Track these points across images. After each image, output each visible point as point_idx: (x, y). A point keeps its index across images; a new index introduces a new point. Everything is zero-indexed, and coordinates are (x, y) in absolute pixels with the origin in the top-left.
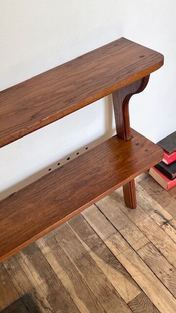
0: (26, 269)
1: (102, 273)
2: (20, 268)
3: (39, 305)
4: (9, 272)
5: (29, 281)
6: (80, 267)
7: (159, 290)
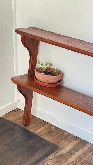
0: (71, 144)
3: (55, 152)
4: (67, 138)
5: (65, 146)
6: (81, 163)
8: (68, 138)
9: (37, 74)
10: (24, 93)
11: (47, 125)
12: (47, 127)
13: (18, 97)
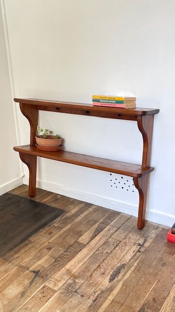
1: (89, 229)
2: (76, 205)
3: (61, 216)
4: (73, 203)
5: (71, 210)
6: (88, 221)
7: (91, 250)
9: (38, 140)
10: (27, 162)
12: (53, 196)
13: (23, 172)
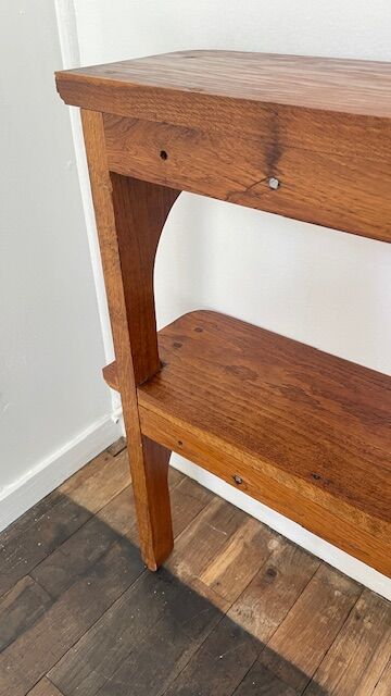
2: (375, 642)
8: (358, 618)
11: (246, 531)
12: (248, 540)
